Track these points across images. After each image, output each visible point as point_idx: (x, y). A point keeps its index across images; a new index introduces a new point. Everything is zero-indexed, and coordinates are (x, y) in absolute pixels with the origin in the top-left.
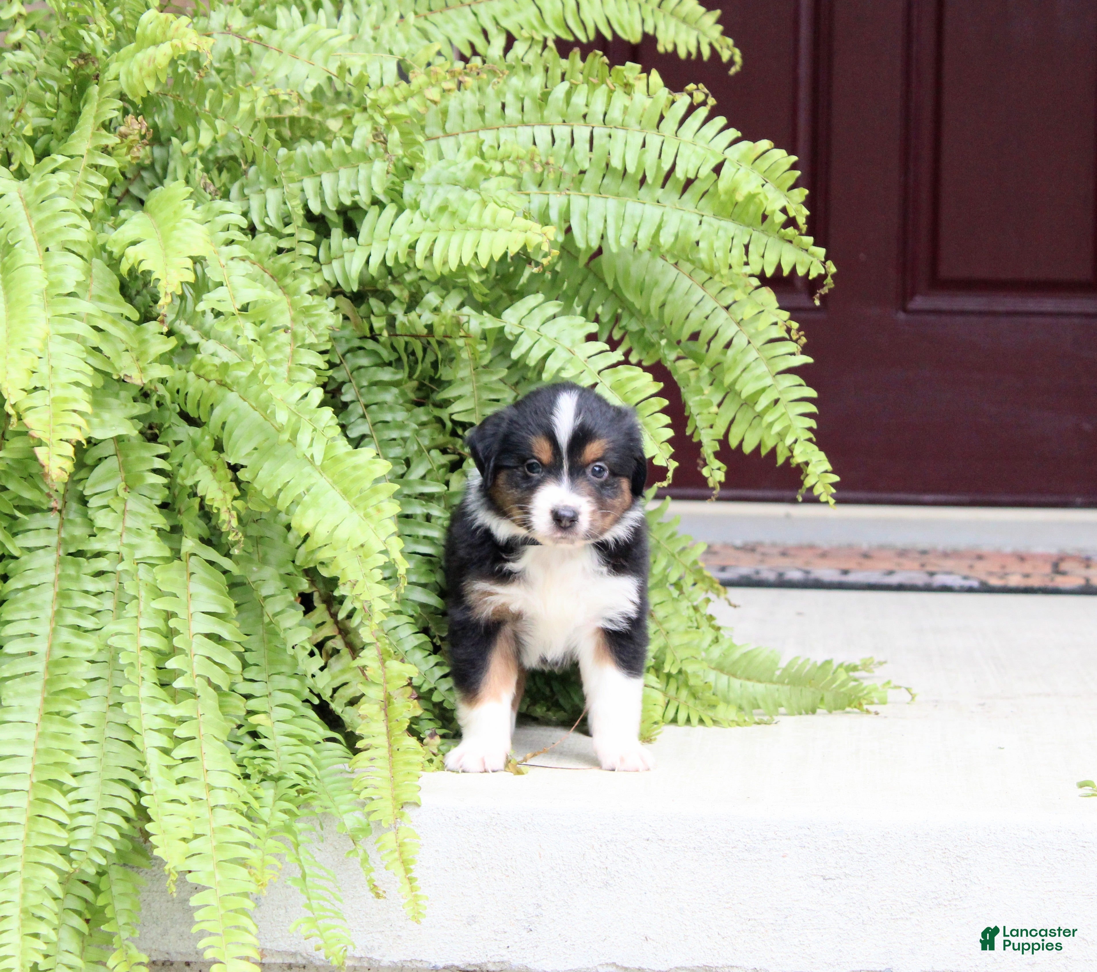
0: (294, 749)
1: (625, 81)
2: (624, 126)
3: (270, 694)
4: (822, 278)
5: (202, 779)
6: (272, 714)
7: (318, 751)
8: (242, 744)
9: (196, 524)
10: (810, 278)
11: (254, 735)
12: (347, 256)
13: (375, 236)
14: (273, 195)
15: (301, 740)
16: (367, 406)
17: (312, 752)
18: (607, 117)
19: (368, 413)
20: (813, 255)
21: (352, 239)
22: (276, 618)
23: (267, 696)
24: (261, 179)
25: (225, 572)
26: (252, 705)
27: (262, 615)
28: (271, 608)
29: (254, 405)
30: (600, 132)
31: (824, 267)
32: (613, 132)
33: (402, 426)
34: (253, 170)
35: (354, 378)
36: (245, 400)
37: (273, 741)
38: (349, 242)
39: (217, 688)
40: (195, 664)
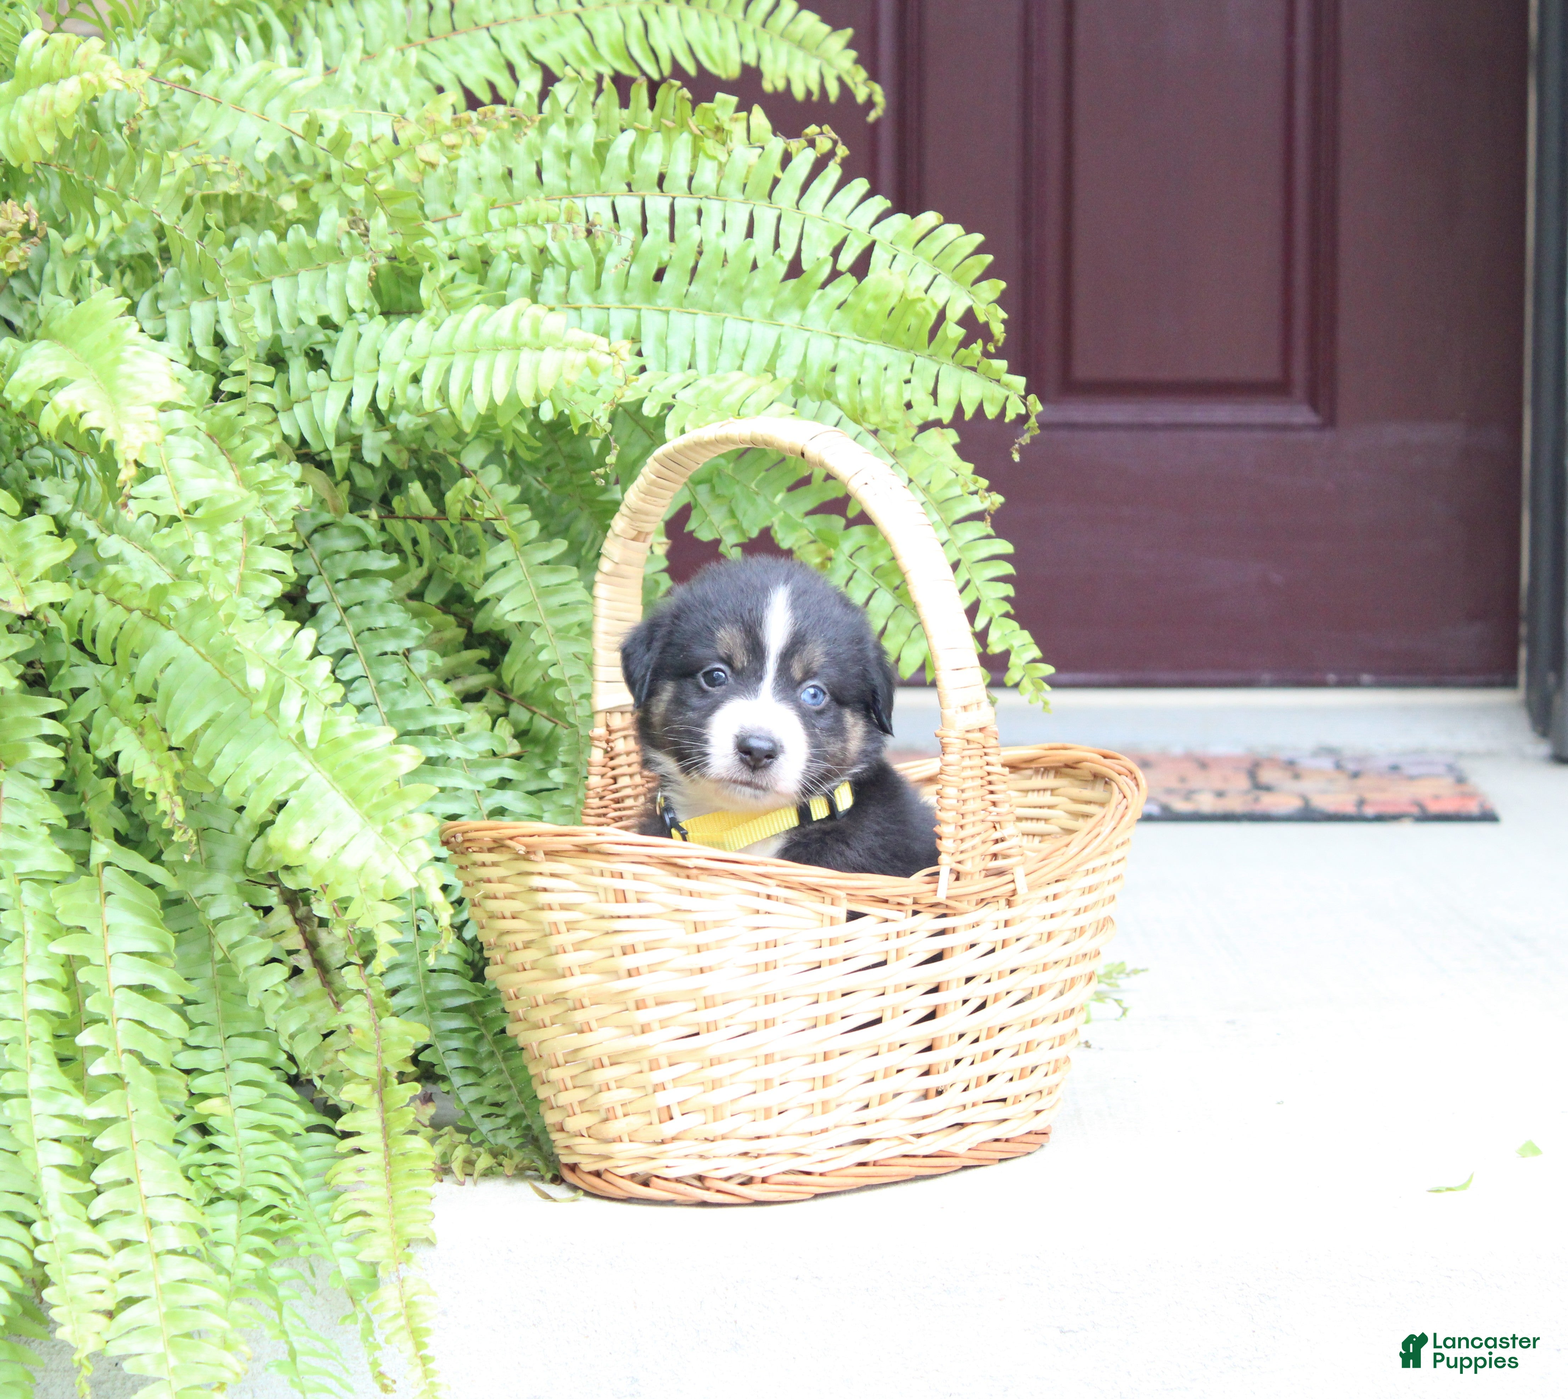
0: (263, 1149)
1: (716, 122)
2: (718, 194)
3: (228, 1066)
4: (1022, 419)
5: (140, 1211)
6: (231, 1096)
7: (299, 1148)
8: (185, 1144)
9: (109, 814)
10: (1007, 420)
11: (203, 1129)
12: (315, 397)
13: (356, 366)
14: (200, 311)
15: (274, 1133)
16: (345, 609)
17: (293, 1154)
18: (694, 182)
19: (349, 618)
20: (1007, 386)
21: (321, 372)
22: (234, 951)
23: (222, 1070)
24: (183, 287)
25: (153, 885)
26: (200, 1084)
27: (211, 948)
28: (225, 937)
29: (203, 651)
30: (685, 206)
31: (1025, 405)
32: (705, 205)
33: (397, 633)
34: (170, 273)
35: (325, 570)
36: (189, 644)
37: (233, 1139)
38: (316, 378)
39: (153, 1066)
40: (119, 1034)
